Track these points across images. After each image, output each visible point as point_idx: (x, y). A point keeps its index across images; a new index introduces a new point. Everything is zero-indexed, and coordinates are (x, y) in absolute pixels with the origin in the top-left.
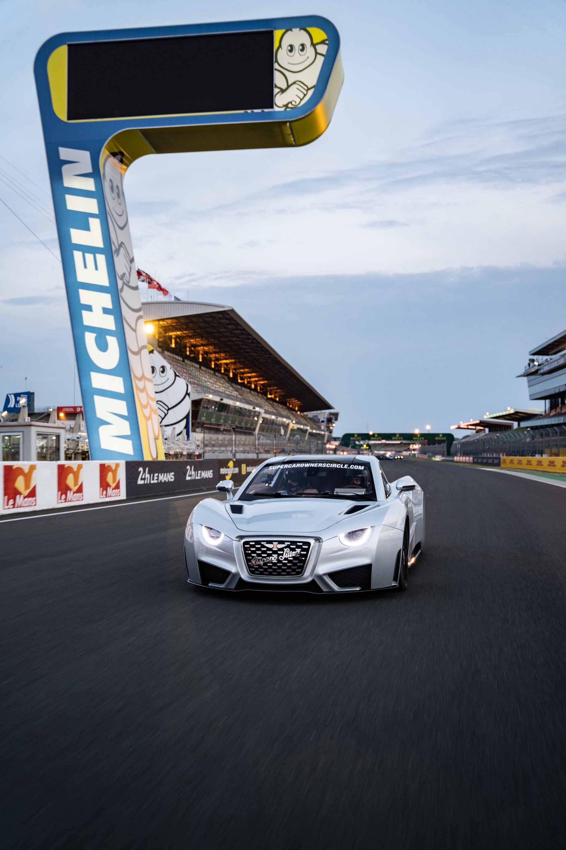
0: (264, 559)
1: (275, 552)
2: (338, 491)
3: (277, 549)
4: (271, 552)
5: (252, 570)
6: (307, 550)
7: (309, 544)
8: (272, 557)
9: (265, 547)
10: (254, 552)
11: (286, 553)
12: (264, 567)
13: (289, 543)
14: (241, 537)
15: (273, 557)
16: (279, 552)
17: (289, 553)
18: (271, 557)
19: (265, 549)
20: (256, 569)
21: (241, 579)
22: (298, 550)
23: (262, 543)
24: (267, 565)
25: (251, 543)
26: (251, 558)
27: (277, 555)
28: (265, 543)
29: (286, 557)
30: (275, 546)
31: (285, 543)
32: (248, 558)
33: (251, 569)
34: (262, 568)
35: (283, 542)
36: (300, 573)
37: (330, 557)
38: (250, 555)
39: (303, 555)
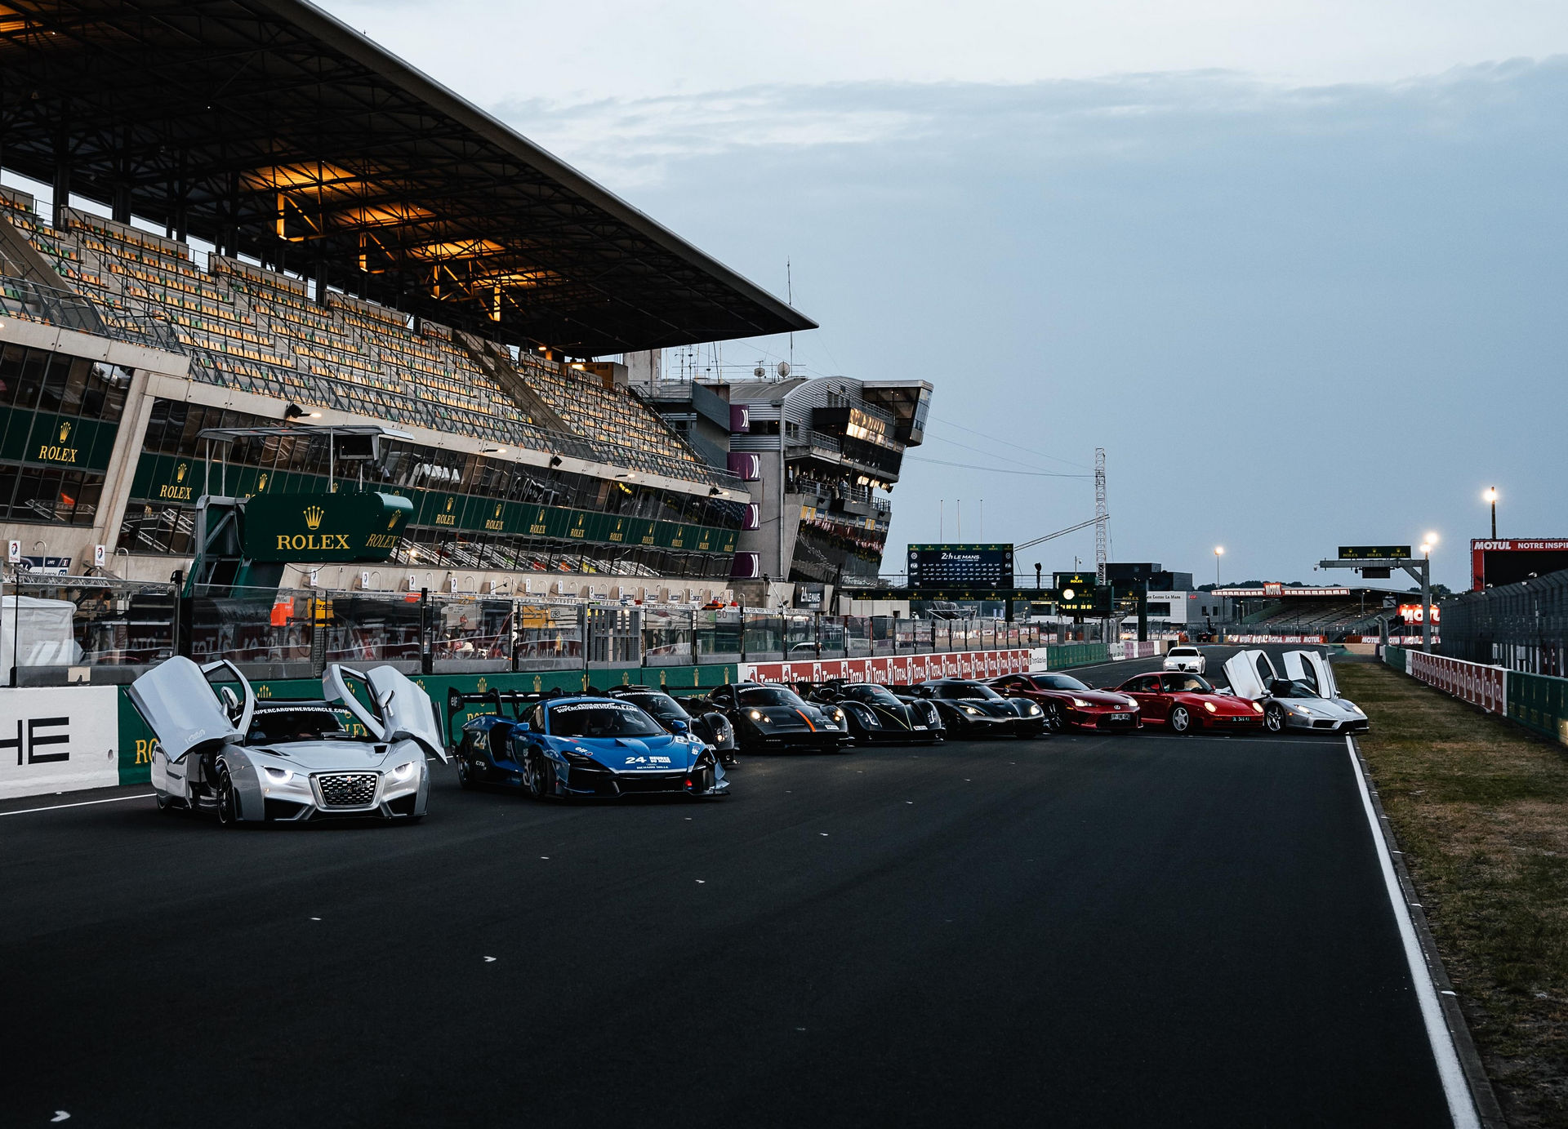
0: (340, 791)
1: (349, 785)
2: (325, 734)
3: (350, 782)
4: (346, 785)
5: (328, 802)
6: (375, 782)
7: (375, 777)
8: (348, 789)
9: (340, 781)
10: (330, 786)
12: (339, 798)
13: (359, 777)
14: (313, 775)
16: (353, 785)
17: (361, 785)
18: (346, 789)
19: (340, 783)
20: (334, 800)
21: (317, 809)
22: (369, 782)
23: (337, 778)
24: (344, 796)
25: (326, 779)
26: (327, 791)
27: (351, 787)
28: (340, 778)
29: (360, 788)
30: (348, 780)
31: (357, 776)
32: (324, 791)
34: (337, 799)
35: (355, 776)
36: (370, 801)
37: (390, 787)
38: (326, 788)
39: (371, 787)
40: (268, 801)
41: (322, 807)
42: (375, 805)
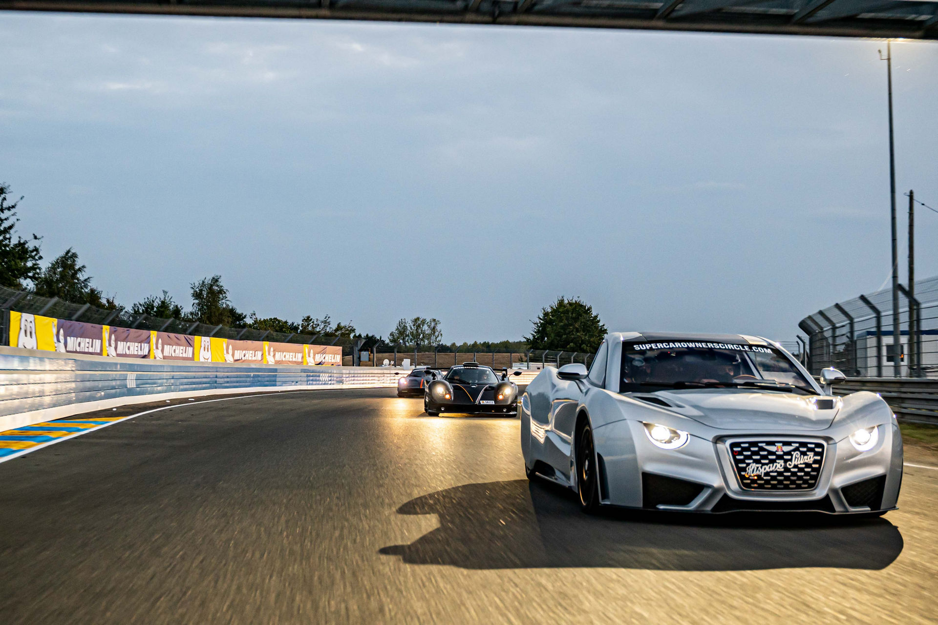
0: (766, 466)
1: (780, 457)
3: (782, 453)
4: (774, 457)
5: (746, 484)
6: (821, 454)
7: (821, 446)
8: (777, 464)
9: (765, 450)
10: (749, 457)
11: (796, 458)
12: (765, 478)
13: (797, 445)
14: (719, 439)
15: (779, 463)
16: (786, 457)
17: (799, 459)
18: (775, 464)
19: (765, 453)
20: (754, 482)
21: (726, 495)
22: (811, 454)
23: (760, 445)
24: (769, 476)
25: (742, 445)
26: (744, 465)
27: (783, 461)
28: (764, 444)
29: (796, 464)
30: (779, 448)
31: (793, 444)
32: (740, 465)
33: (745, 481)
34: (762, 479)
35: (788, 444)
36: (812, 486)
37: (845, 463)
38: (742, 461)
39: (815, 462)
40: (646, 476)
41: (735, 491)
42: (819, 494)
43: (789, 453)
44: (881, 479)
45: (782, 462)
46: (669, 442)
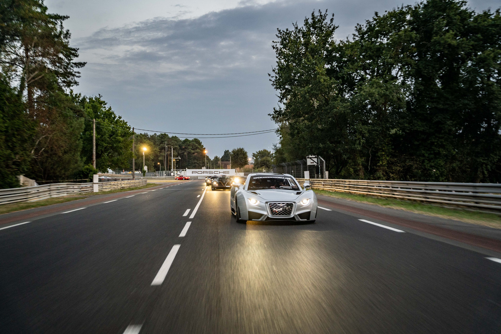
0: (278, 209)
1: (281, 207)
6: (292, 206)
7: (292, 204)
9: (277, 205)
10: (274, 207)
12: (278, 212)
13: (286, 204)
14: (267, 203)
17: (286, 207)
18: (280, 209)
20: (275, 213)
21: (268, 217)
22: (289, 206)
25: (272, 204)
29: (285, 209)
30: (281, 205)
31: (284, 204)
32: (271, 209)
33: (273, 213)
36: (290, 214)
37: (299, 209)
39: (290, 208)
40: (249, 212)
41: (270, 216)
42: (292, 215)
43: (284, 206)
44: (309, 212)
45: (282, 208)
46: (255, 203)
